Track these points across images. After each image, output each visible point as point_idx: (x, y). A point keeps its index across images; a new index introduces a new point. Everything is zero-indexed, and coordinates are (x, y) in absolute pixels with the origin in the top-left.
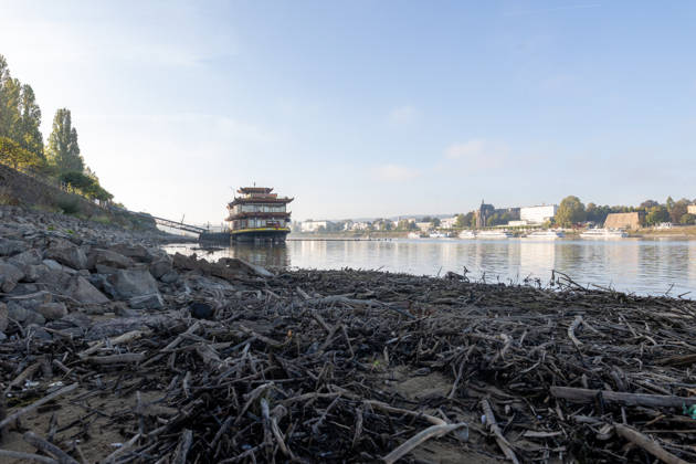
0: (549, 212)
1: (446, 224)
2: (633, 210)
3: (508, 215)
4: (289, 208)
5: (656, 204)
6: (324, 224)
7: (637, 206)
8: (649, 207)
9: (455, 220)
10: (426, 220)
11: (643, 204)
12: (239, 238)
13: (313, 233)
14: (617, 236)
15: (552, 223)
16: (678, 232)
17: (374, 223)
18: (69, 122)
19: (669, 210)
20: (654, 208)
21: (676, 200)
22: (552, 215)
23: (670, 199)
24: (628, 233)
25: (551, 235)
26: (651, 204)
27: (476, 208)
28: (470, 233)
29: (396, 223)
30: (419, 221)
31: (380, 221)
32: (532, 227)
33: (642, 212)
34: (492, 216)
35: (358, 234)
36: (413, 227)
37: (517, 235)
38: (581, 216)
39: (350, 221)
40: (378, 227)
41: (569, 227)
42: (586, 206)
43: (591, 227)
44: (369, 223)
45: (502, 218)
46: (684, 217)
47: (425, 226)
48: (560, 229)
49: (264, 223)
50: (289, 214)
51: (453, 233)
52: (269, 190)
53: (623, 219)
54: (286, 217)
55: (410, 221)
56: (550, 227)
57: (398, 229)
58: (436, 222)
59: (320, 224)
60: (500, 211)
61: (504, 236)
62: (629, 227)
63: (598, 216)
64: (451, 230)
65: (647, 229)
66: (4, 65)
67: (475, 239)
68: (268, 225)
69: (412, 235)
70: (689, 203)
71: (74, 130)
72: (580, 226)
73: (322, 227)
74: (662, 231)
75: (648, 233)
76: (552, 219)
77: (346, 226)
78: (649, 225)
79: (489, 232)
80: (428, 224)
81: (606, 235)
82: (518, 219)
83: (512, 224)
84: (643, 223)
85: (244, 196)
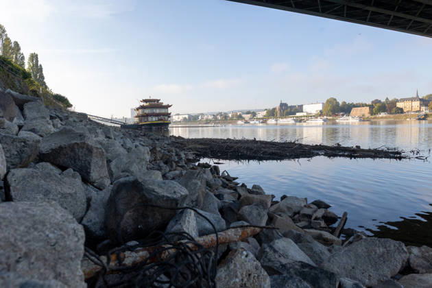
0: (319, 107)
1: (260, 115)
2: (366, 105)
3: (296, 109)
4: (170, 110)
5: (380, 101)
6: (187, 116)
7: (369, 103)
8: (376, 104)
9: (265, 113)
10: (248, 113)
11: (373, 102)
12: (143, 127)
13: (180, 122)
14: (356, 121)
15: (321, 114)
16: (390, 118)
17: (217, 115)
18: (37, 61)
19: (387, 105)
20: (378, 104)
21: (390, 99)
22: (321, 109)
23: (387, 99)
24: (363, 119)
25: (320, 121)
26: (377, 101)
27: (277, 105)
28: (273, 120)
29: (230, 115)
30: (244, 114)
31: (220, 114)
32: (309, 116)
33: (371, 107)
34: (287, 110)
35: (208, 121)
36: (240, 117)
37: (300, 121)
38: (337, 109)
39: (202, 114)
40: (219, 118)
41: (330, 116)
42: (341, 103)
43: (343, 115)
44: (214, 115)
45: (292, 111)
46: (394, 109)
47: (247, 117)
48: (325, 117)
49: (157, 118)
50: (170, 114)
51: (264, 120)
52: (158, 101)
53: (361, 110)
54: (168, 115)
55: (238, 114)
56: (320, 115)
57: (232, 119)
58: (254, 114)
59: (184, 116)
60: (291, 107)
61: (294, 122)
62: (363, 115)
63: (346, 109)
64: (262, 119)
65: (373, 117)
66: (4, 31)
67: (276, 124)
68: (159, 120)
69: (240, 122)
70: (397, 101)
71: (41, 65)
72: (337, 115)
73: (185, 118)
74: (382, 118)
75: (374, 118)
76: (321, 111)
77: (200, 118)
78: (375, 114)
79: (285, 120)
80: (249, 115)
81: (351, 120)
82: (302, 111)
83: (298, 114)
84: (372, 113)
85: (145, 104)
